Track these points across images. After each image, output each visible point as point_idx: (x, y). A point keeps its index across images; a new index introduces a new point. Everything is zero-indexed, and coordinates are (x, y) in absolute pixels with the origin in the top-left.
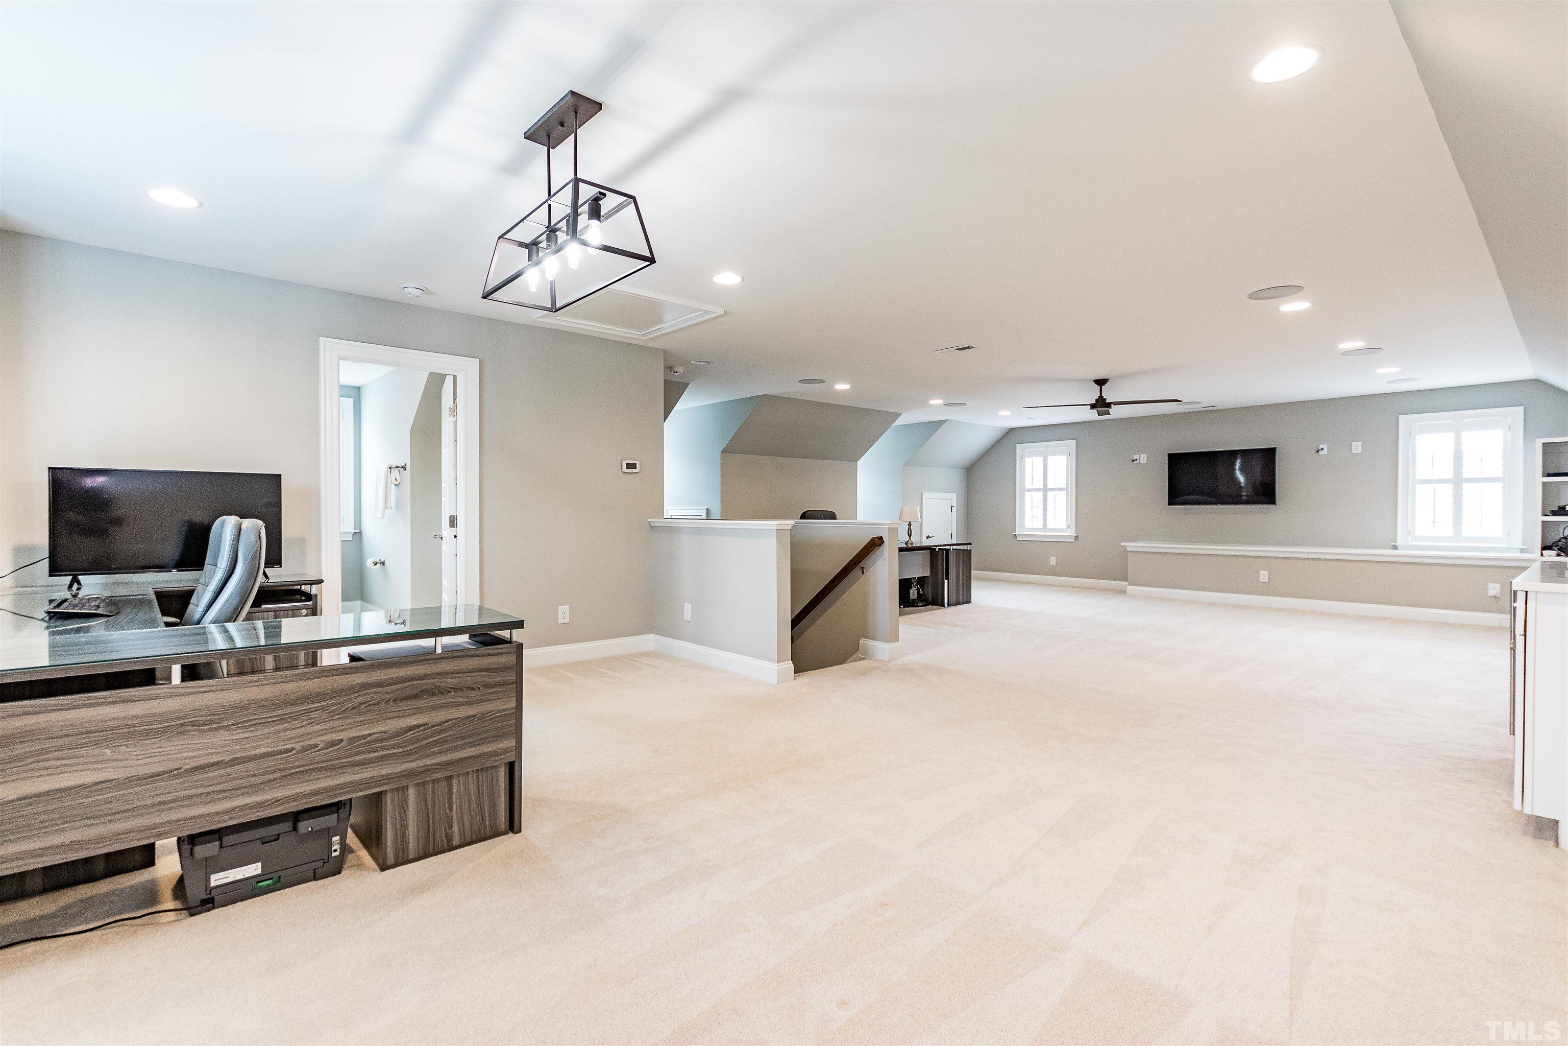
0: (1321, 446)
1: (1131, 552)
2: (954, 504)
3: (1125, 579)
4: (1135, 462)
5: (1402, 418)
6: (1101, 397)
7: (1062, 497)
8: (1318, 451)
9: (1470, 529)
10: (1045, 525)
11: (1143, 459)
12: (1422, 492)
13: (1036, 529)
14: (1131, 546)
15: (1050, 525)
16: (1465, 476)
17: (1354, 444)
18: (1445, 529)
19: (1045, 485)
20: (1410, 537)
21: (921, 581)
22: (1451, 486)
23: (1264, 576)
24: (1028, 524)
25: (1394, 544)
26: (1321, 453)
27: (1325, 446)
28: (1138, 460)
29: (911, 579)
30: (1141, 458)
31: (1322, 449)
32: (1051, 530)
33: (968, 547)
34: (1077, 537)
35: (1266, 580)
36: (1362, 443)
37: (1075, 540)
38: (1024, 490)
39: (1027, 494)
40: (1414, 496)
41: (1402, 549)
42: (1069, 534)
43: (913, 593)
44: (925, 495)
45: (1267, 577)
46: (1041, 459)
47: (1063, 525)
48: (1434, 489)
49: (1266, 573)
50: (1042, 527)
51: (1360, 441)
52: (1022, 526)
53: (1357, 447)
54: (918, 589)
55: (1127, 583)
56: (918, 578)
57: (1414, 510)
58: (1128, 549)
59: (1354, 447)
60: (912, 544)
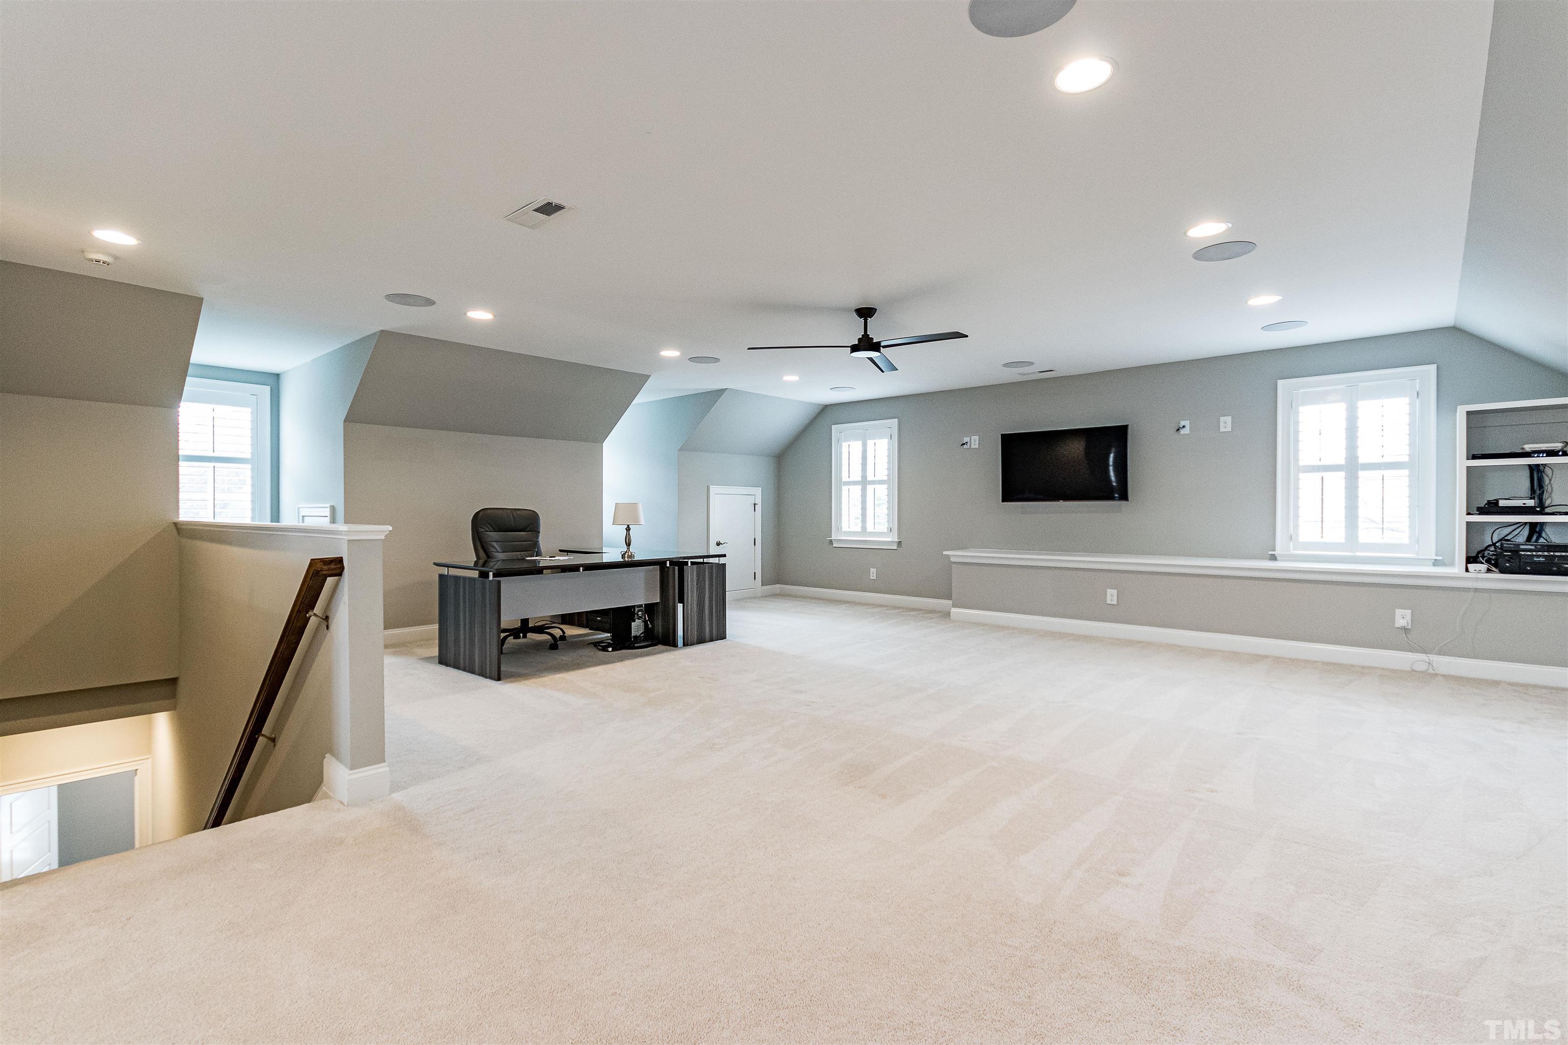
0: (1182, 423)
1: (955, 563)
2: (759, 501)
3: (949, 597)
4: (965, 446)
5: (1281, 383)
6: (866, 335)
7: (882, 490)
8: (1178, 430)
9: (1367, 534)
10: (864, 527)
11: (974, 441)
12: (1308, 484)
13: (855, 533)
14: (956, 555)
15: (870, 528)
16: (1361, 460)
17: (1222, 419)
18: (1336, 533)
19: (864, 477)
20: (1292, 543)
21: (650, 609)
22: (1342, 475)
23: (1112, 596)
24: (845, 527)
25: (1273, 553)
26: (1182, 432)
27: (1186, 423)
28: (968, 444)
29: (634, 607)
30: (973, 441)
31: (1184, 427)
32: (871, 534)
33: (722, 560)
34: (899, 543)
35: (1115, 602)
36: (1232, 418)
37: (898, 547)
38: (841, 483)
39: (845, 488)
40: (1297, 488)
41: (1284, 561)
42: (890, 540)
43: (637, 627)
44: (713, 489)
45: (1115, 598)
46: (860, 443)
47: (883, 528)
48: (1322, 479)
49: (1115, 592)
50: (860, 530)
51: (1229, 415)
52: (839, 529)
53: (1226, 424)
54: (645, 622)
55: (950, 602)
56: (645, 604)
57: (1297, 508)
58: (952, 559)
59: (1222, 424)
60: (631, 556)
